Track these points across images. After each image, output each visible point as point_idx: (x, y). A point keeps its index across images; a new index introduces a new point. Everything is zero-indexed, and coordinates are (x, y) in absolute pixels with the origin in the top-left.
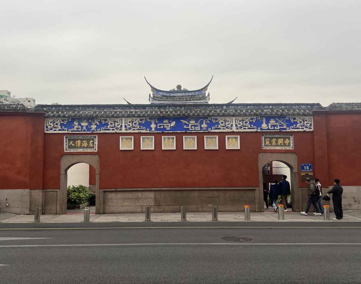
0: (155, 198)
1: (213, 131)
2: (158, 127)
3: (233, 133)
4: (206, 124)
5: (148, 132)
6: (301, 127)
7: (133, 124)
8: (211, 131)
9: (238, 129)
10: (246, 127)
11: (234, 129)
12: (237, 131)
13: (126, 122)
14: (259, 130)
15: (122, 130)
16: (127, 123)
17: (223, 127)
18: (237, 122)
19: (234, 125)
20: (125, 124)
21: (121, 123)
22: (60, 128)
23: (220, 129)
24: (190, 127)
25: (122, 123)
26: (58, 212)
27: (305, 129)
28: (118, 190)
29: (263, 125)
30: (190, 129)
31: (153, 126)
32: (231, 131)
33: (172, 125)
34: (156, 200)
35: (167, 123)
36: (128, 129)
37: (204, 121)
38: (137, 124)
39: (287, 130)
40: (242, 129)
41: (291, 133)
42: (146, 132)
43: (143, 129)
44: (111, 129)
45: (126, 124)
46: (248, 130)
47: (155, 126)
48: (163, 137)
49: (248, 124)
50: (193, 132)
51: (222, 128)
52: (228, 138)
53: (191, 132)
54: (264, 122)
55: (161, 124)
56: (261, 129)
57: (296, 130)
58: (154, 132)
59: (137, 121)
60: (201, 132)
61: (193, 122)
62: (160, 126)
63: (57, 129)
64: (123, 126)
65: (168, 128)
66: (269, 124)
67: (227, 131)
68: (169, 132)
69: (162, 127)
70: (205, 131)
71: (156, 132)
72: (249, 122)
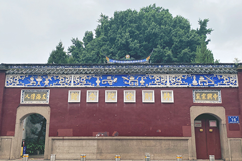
0: (98, 146)
1: (150, 86)
2: (102, 83)
3: (167, 88)
4: (144, 80)
5: (94, 87)
6: (227, 84)
7: (81, 80)
8: (148, 86)
9: (171, 85)
10: (179, 84)
11: (168, 85)
12: (171, 86)
14: (190, 86)
16: (76, 79)
17: (159, 83)
18: (170, 79)
19: (168, 82)
20: (74, 79)
22: (18, 83)
23: (156, 85)
24: (130, 83)
25: (71, 79)
26: (11, 157)
27: (231, 85)
28: (65, 138)
29: (193, 82)
30: (130, 85)
31: (98, 82)
32: (165, 86)
33: (114, 81)
34: (98, 149)
35: (110, 79)
36: (76, 84)
37: (142, 78)
38: (85, 80)
39: (215, 86)
40: (175, 85)
41: (219, 89)
42: (92, 86)
43: (89, 84)
44: (62, 84)
46: (181, 86)
47: (100, 81)
48: (106, 91)
49: (180, 81)
50: (132, 87)
52: (163, 92)
53: (130, 87)
54: (195, 79)
55: (105, 80)
56: (192, 85)
57: (223, 86)
58: (99, 87)
59: (85, 77)
60: (139, 87)
61: (132, 78)
62: (104, 82)
63: (15, 84)
64: (72, 82)
65: (111, 84)
66: (199, 81)
67: (162, 87)
68: (112, 87)
69: (106, 83)
70: (143, 87)
71: (101, 87)
72: (181, 79)
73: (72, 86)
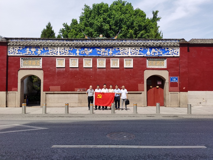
0: (79, 97)
1: (116, 56)
3: (129, 57)
4: (112, 51)
5: (75, 56)
6: (171, 54)
7: (65, 51)
8: (115, 56)
9: (132, 54)
10: (137, 54)
11: (130, 55)
12: (132, 56)
13: (60, 49)
14: (145, 56)
15: (57, 54)
17: (123, 53)
18: (131, 50)
19: (130, 52)
21: (57, 50)
22: (17, 52)
23: (121, 54)
24: (101, 53)
26: (16, 106)
27: (174, 55)
28: (55, 92)
29: (147, 53)
30: (101, 55)
31: (78, 52)
32: (127, 56)
33: (90, 52)
34: (79, 99)
35: (87, 50)
36: (62, 54)
37: (111, 49)
38: (68, 51)
39: (163, 56)
40: (135, 54)
41: (165, 58)
42: (73, 56)
43: (71, 54)
44: (51, 53)
46: (138, 56)
47: (79, 52)
48: (84, 59)
49: (138, 52)
50: (103, 56)
52: (126, 60)
54: (148, 51)
55: (83, 51)
56: (147, 55)
57: (168, 56)
59: (68, 49)
60: (108, 56)
61: (103, 50)
62: (82, 52)
63: (15, 53)
64: (59, 52)
65: (87, 54)
66: (152, 52)
67: (125, 56)
68: (88, 56)
69: (84, 53)
70: (111, 56)
71: (80, 56)
72: (139, 51)
73: (59, 55)
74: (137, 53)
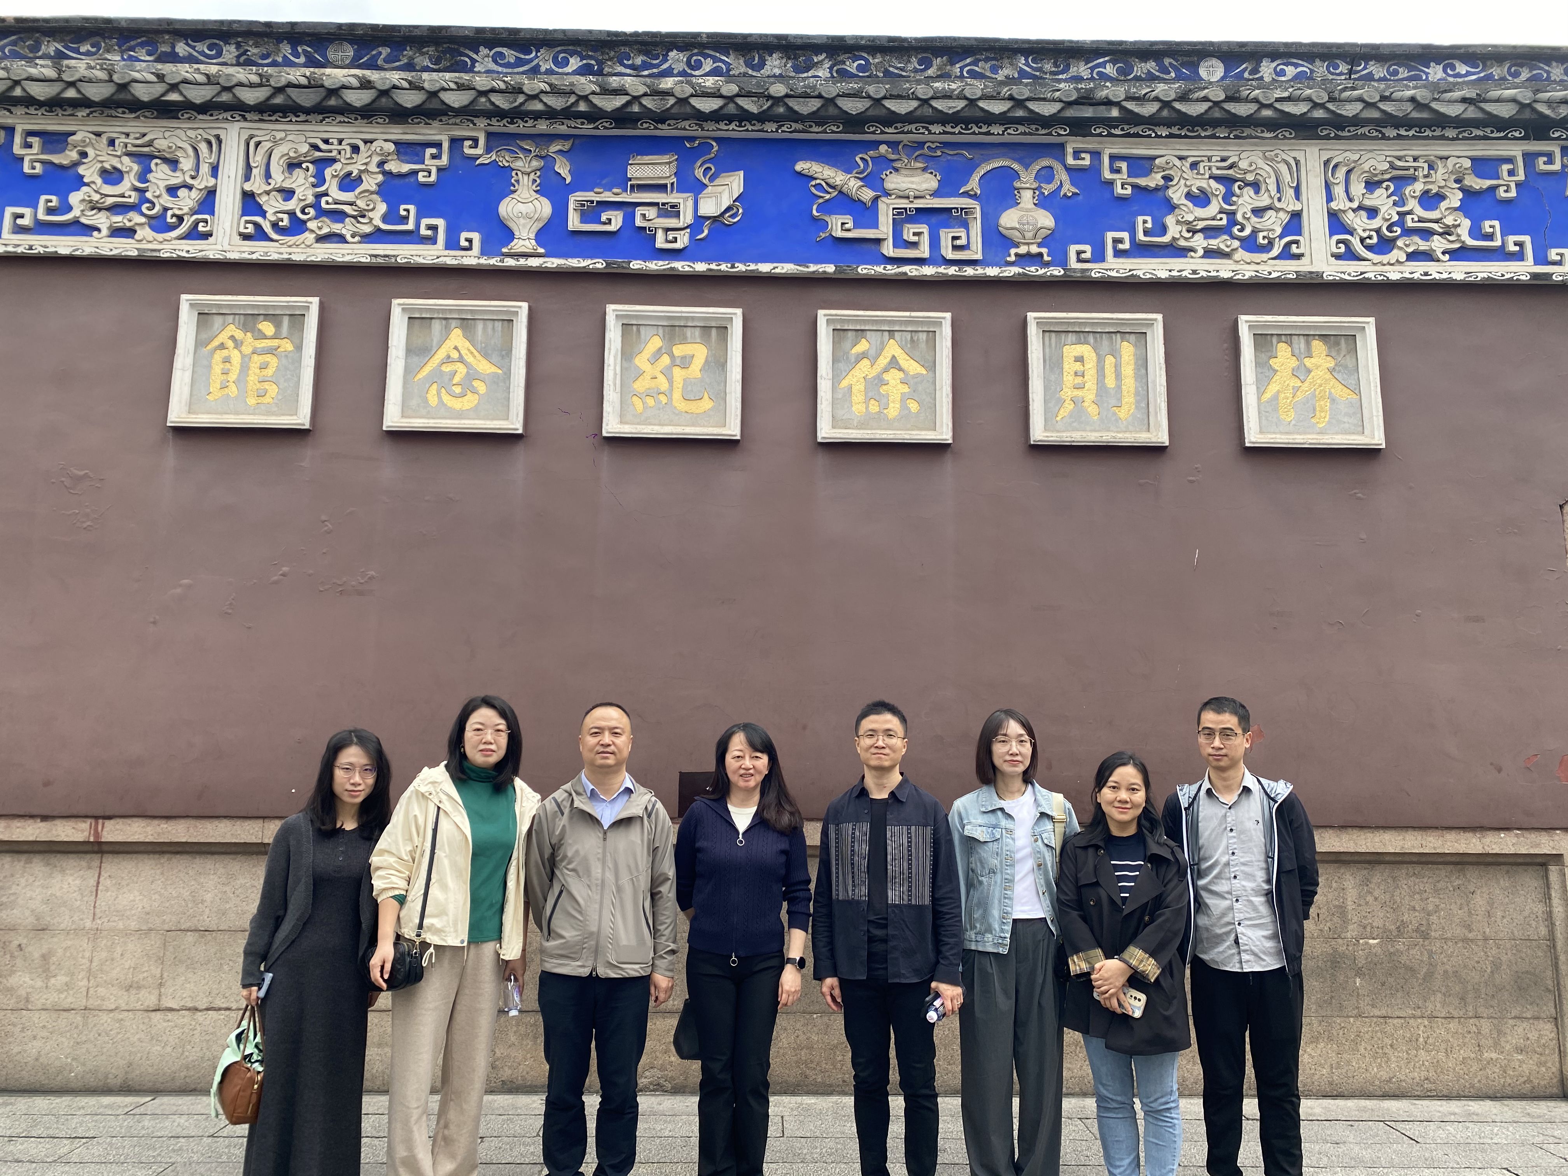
1: (1115, 268)
2: (574, 222)
4: (1043, 202)
5: (471, 259)
7: (332, 186)
8: (1096, 271)
9: (1350, 255)
10: (1438, 244)
12: (1350, 271)
13: (258, 159)
14: (1561, 272)
15: (207, 236)
16: (268, 175)
17: (1210, 232)
18: (1339, 191)
19: (1313, 222)
20: (247, 178)
21: (205, 169)
23: (1185, 251)
24: (885, 228)
25: (215, 170)
30: (888, 249)
31: (524, 209)
32: (1288, 269)
33: (709, 207)
35: (662, 188)
36: (275, 225)
37: (1027, 179)
38: (371, 182)
40: (1397, 254)
42: (451, 259)
43: (424, 232)
44: (102, 220)
45: (256, 185)
46: (1459, 271)
47: (545, 208)
48: (612, 310)
49: (1446, 212)
50: (911, 271)
51: (1199, 242)
52: (1262, 340)
53: (892, 270)
55: (608, 196)
58: (534, 262)
59: (369, 157)
60: (992, 272)
61: (913, 183)
62: (591, 212)
64: (227, 203)
65: (669, 233)
67: (1247, 273)
68: (681, 266)
69: (616, 220)
70: (1034, 271)
71: (553, 263)
72: (1455, 199)
73: (223, 242)
74: (1426, 234)
